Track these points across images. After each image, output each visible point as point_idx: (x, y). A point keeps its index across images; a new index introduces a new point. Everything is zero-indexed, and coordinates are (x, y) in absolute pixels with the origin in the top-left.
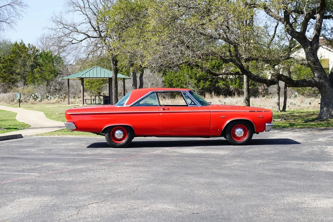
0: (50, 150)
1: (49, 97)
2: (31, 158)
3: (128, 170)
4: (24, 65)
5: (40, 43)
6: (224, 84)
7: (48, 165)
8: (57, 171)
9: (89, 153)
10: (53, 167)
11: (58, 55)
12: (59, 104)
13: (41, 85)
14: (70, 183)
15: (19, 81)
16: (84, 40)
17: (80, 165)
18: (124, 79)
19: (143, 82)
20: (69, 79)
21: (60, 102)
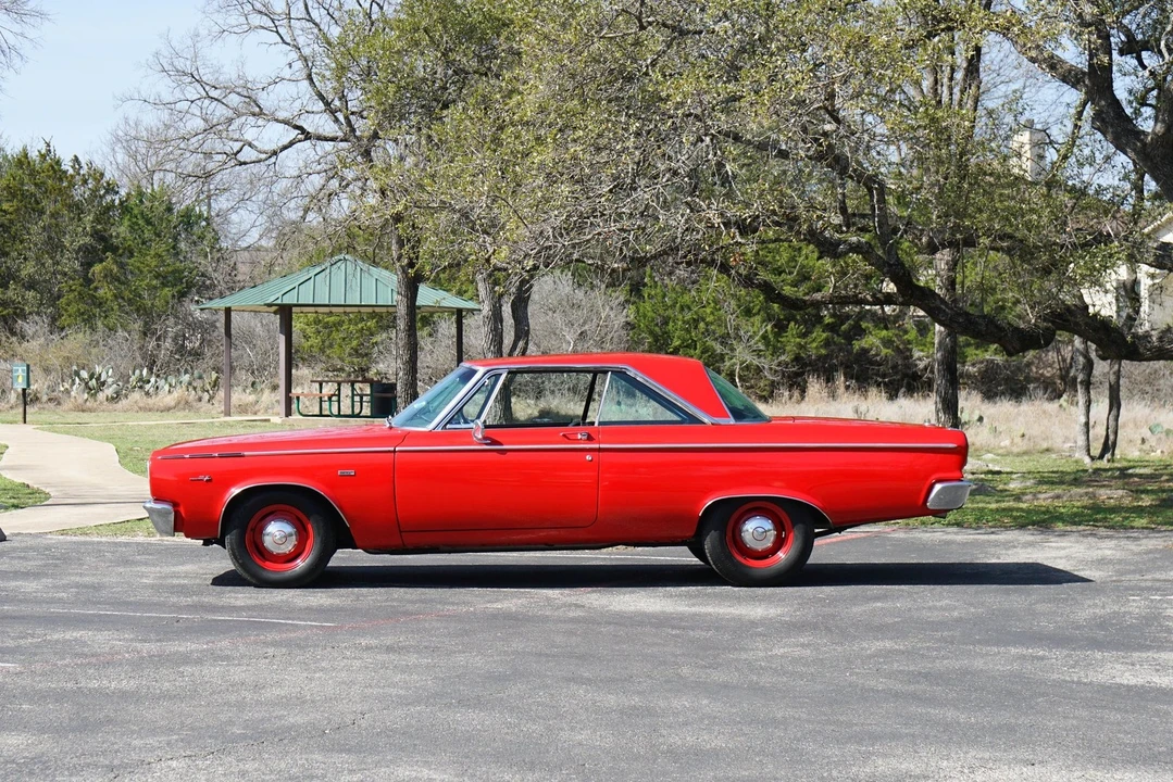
0: (96, 588)
1: (149, 382)
2: (14, 614)
3: (357, 663)
4: (54, 246)
5: (121, 157)
6: (887, 343)
7: (67, 637)
8: (94, 660)
9: (239, 603)
10: (84, 644)
11: (197, 209)
12: (192, 414)
13: (120, 332)
14: (124, 695)
15: (30, 313)
16: (285, 148)
17: (187, 640)
18: (459, 314)
19: (528, 326)
20: (228, 311)
21: (195, 404)
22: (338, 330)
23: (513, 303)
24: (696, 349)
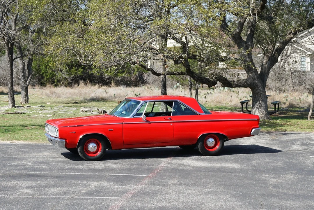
23: (28, 65)
24: (48, 73)
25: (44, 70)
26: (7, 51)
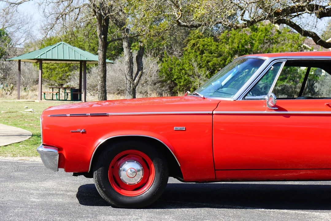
12: (4, 99)
19: (143, 66)
20: (20, 61)
21: (5, 95)
22: (54, 71)
23: (137, 57)
24: (182, 79)
25: (176, 75)
26: (99, 29)
